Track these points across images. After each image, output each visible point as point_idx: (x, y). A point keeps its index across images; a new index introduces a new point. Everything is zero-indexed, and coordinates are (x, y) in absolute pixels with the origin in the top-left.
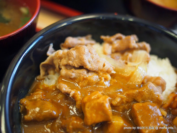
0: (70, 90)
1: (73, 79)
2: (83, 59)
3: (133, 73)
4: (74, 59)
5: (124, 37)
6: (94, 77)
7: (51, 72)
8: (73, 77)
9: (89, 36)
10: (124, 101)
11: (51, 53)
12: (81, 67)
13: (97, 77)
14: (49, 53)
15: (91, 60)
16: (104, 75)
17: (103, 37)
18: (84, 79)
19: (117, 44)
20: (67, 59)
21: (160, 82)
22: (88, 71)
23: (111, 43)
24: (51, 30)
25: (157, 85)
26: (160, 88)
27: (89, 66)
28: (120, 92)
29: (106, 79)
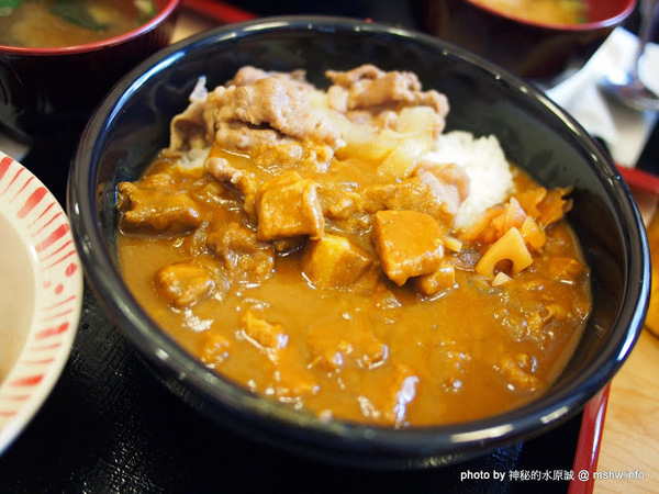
0: (233, 169)
1: (244, 150)
2: (269, 105)
3: (389, 152)
4: (249, 104)
5: (381, 74)
6: (293, 150)
7: (197, 143)
8: (243, 144)
9: (301, 73)
10: (360, 207)
11: (199, 95)
12: (265, 125)
13: (301, 148)
14: (193, 97)
15: (289, 110)
16: (318, 148)
17: (331, 74)
18: (269, 149)
19: (361, 87)
20: (233, 105)
21: (454, 174)
22: (281, 135)
23: (348, 86)
24: (202, 43)
25: (447, 180)
26: (454, 189)
27: (282, 123)
28: (353, 188)
29: (320, 157)
